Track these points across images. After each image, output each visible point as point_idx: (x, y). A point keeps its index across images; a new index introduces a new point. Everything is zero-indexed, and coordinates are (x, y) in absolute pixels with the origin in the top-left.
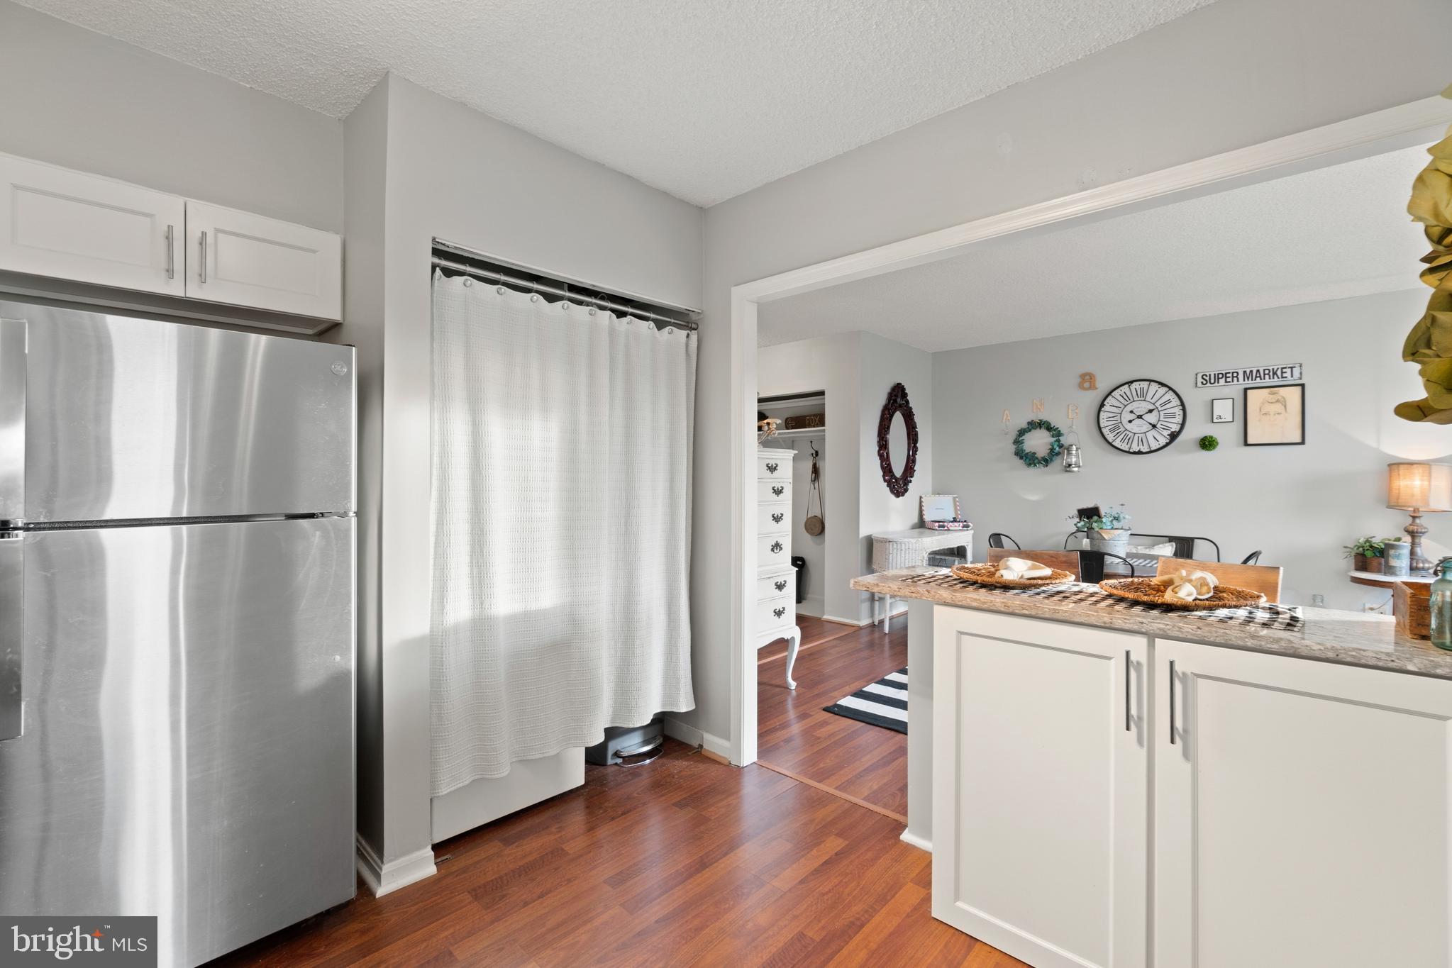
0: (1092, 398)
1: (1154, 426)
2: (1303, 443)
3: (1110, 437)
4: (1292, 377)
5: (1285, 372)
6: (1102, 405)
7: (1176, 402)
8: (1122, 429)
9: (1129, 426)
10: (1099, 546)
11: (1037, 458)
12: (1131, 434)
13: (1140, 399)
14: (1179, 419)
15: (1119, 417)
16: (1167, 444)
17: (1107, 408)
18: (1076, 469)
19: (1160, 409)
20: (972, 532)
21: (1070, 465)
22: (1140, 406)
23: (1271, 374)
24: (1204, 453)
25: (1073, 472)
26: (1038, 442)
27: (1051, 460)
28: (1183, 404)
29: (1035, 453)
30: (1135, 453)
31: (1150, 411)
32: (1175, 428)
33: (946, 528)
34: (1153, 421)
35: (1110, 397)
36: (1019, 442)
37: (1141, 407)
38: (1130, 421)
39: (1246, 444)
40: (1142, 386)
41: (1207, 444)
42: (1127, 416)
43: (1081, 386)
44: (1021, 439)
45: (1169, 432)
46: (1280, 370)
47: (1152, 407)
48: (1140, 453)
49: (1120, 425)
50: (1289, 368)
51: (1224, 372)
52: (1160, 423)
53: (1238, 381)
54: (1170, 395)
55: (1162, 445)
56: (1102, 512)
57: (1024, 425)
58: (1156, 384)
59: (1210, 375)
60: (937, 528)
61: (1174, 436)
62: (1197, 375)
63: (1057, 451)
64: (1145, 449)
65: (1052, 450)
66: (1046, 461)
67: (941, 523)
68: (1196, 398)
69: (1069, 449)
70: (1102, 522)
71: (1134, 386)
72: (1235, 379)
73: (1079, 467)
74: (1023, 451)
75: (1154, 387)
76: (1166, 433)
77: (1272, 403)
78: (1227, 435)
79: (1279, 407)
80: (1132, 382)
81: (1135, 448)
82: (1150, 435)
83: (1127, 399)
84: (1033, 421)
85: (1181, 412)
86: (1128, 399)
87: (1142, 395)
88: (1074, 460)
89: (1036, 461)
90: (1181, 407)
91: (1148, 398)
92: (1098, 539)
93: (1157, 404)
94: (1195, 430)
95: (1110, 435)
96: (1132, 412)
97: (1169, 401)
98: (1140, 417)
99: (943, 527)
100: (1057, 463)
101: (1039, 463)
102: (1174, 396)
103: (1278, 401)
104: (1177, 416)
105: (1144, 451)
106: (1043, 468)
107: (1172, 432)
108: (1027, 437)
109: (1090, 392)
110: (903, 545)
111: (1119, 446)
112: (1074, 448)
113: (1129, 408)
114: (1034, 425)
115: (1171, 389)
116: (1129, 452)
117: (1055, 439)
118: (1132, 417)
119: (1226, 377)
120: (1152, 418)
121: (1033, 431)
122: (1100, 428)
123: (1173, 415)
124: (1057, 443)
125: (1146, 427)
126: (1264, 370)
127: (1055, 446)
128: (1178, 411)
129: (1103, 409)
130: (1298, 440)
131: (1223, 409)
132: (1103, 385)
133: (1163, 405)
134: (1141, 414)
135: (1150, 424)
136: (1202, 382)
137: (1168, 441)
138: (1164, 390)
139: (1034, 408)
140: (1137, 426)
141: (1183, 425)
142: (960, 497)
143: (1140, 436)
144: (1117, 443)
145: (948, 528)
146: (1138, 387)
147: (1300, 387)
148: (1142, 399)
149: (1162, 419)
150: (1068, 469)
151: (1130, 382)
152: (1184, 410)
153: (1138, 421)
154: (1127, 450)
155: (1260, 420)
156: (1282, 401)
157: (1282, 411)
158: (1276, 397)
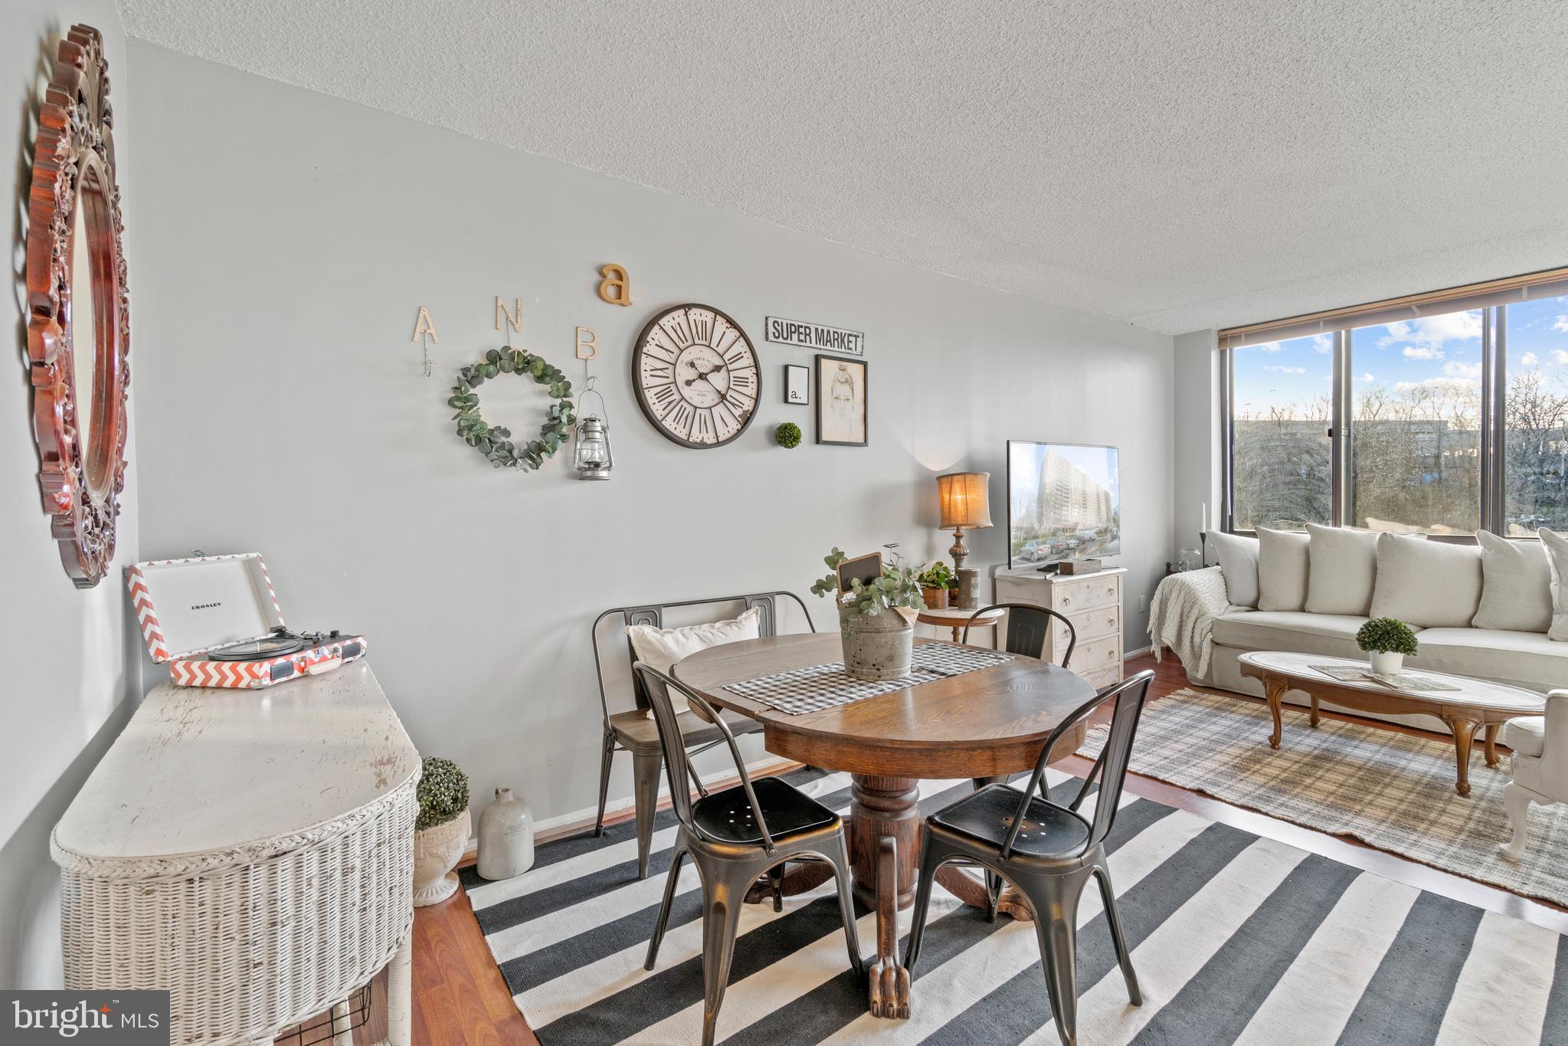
0: (622, 322)
1: (723, 397)
2: (865, 443)
3: (657, 410)
4: (856, 350)
5: (851, 342)
6: (642, 341)
7: (748, 358)
8: (676, 397)
10: (893, 645)
11: (513, 445)
12: (689, 408)
13: (701, 341)
14: (752, 390)
15: (669, 372)
16: (739, 432)
17: (650, 348)
18: (606, 474)
19: (729, 367)
21: (594, 464)
22: (701, 355)
23: (839, 340)
24: (782, 450)
25: (601, 480)
26: (512, 405)
27: (550, 451)
28: (757, 366)
29: (507, 433)
30: (695, 445)
31: (717, 369)
32: (748, 404)
33: (296, 674)
34: (723, 389)
35: (655, 328)
36: (467, 399)
37: (705, 358)
38: (689, 383)
39: (819, 440)
40: (703, 318)
41: (786, 436)
42: (684, 373)
43: (599, 291)
44: (471, 392)
45: (741, 411)
46: (846, 336)
47: (719, 362)
48: (702, 446)
49: (673, 387)
50: (855, 336)
51: (796, 324)
52: (730, 392)
53: (811, 343)
54: (741, 347)
55: (733, 432)
57: (474, 357)
58: (724, 320)
59: (782, 323)
60: (267, 682)
61: (747, 419)
62: (767, 319)
63: (559, 432)
64: (711, 440)
65: (552, 426)
66: (534, 454)
67: (278, 662)
68: (772, 356)
69: (587, 428)
71: (694, 314)
72: (808, 337)
73: (609, 468)
74: (476, 423)
75: (721, 325)
76: (738, 412)
77: (842, 383)
78: (802, 424)
79: (846, 388)
80: (689, 306)
81: (696, 436)
82: (717, 413)
83: (685, 341)
84: (505, 350)
85: (754, 379)
86: (684, 339)
87: (705, 337)
88: (599, 453)
89: (513, 452)
90: (754, 370)
91: (714, 344)
92: (891, 631)
93: (726, 357)
95: (657, 406)
96: (692, 365)
97: (738, 357)
100: (557, 459)
101: (522, 456)
102: (746, 348)
103: (846, 382)
104: (751, 385)
105: (709, 442)
106: (526, 468)
107: (745, 412)
108: (481, 391)
109: (615, 309)
111: (671, 431)
112: (598, 426)
113: (686, 357)
114: (498, 362)
115: (742, 334)
116: (686, 444)
117: (555, 402)
118: (691, 374)
119: (800, 333)
120: (718, 380)
121: (497, 375)
122: (639, 390)
123: (745, 381)
124: (563, 412)
125: (711, 398)
126: (834, 332)
127: (560, 418)
128: (749, 373)
129: (644, 349)
130: (861, 440)
131: (799, 383)
132: (643, 299)
133: (733, 360)
134: (704, 371)
135: (718, 393)
136: (774, 333)
137: (739, 427)
138: (732, 334)
139: (501, 317)
140: (700, 395)
141: (757, 400)
142: (261, 560)
143: (703, 412)
144: (669, 424)
145: (302, 670)
146: (698, 318)
147: (861, 367)
148: (704, 342)
149: (731, 386)
150: (589, 473)
151: (687, 307)
152: (758, 375)
153: (699, 385)
154: (684, 438)
155: (832, 406)
156: (848, 382)
157: (850, 396)
158: (846, 375)
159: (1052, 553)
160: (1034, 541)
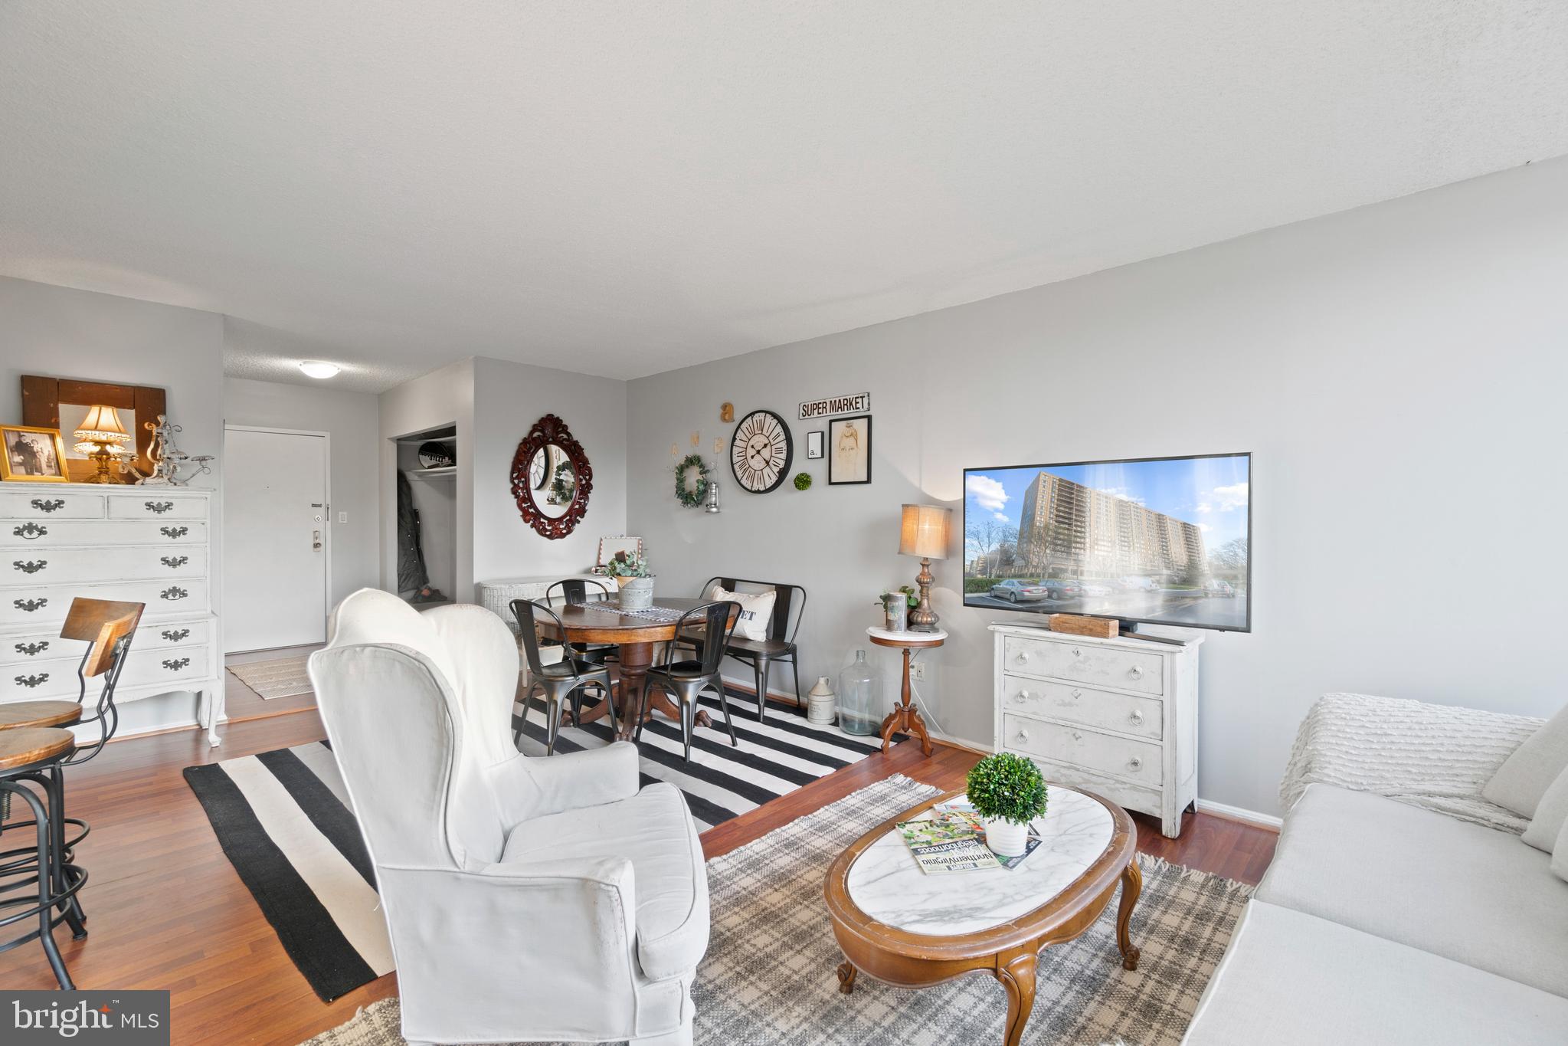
0: (730, 431)
1: (768, 463)
2: (868, 481)
3: (739, 474)
6: (734, 439)
7: (782, 436)
8: (747, 466)
9: (751, 463)
11: (692, 497)
12: (753, 471)
13: (759, 432)
14: (784, 455)
15: (745, 452)
16: (778, 483)
17: (737, 442)
18: (714, 510)
19: (773, 443)
21: (711, 505)
24: (801, 492)
25: (712, 512)
26: (692, 479)
27: (701, 499)
28: (787, 439)
29: (691, 492)
30: (755, 492)
31: (766, 446)
32: (783, 464)
34: (767, 458)
35: (740, 430)
36: (680, 478)
37: (760, 441)
38: (752, 457)
39: (831, 483)
40: (761, 418)
42: (750, 451)
43: (723, 418)
44: (681, 476)
45: (779, 470)
47: (767, 442)
48: (759, 492)
49: (746, 461)
52: (773, 459)
54: (780, 428)
55: (773, 484)
57: (684, 461)
58: (770, 415)
61: (783, 474)
62: (800, 405)
63: (703, 490)
64: (762, 488)
65: (701, 488)
66: (697, 501)
68: (798, 430)
69: (711, 487)
71: (756, 417)
73: (716, 506)
74: (683, 488)
75: (769, 418)
76: (776, 470)
77: (848, 437)
78: (818, 472)
79: (851, 442)
81: (755, 486)
82: (766, 472)
84: (690, 456)
85: (786, 447)
86: (751, 433)
87: (761, 427)
88: (713, 499)
89: (692, 501)
90: (786, 442)
91: (765, 432)
93: (771, 438)
94: (796, 467)
95: (739, 472)
96: (754, 447)
97: (778, 435)
98: (759, 452)
100: (704, 503)
102: (783, 429)
103: (852, 435)
104: (785, 452)
105: (762, 490)
106: (695, 508)
107: (781, 470)
108: (685, 474)
109: (728, 424)
110: (495, 592)
111: (745, 484)
112: (714, 486)
113: (752, 442)
114: (689, 461)
115: (780, 421)
116: (751, 491)
117: (703, 477)
118: (753, 452)
120: (766, 453)
121: (690, 466)
122: (732, 465)
124: (705, 481)
125: (763, 464)
127: (703, 484)
128: (784, 445)
129: (735, 443)
131: (816, 444)
132: (738, 417)
133: (774, 439)
134: (760, 449)
135: (765, 460)
137: (778, 479)
138: (775, 422)
139: (692, 441)
140: (757, 463)
141: (787, 461)
142: (641, 539)
143: (759, 472)
144: (744, 481)
146: (758, 419)
147: (867, 419)
148: (761, 432)
149: (773, 454)
150: (709, 510)
151: (753, 414)
152: (788, 444)
153: (757, 457)
154: (750, 488)
155: (839, 456)
156: (854, 435)
157: (854, 446)
158: (851, 430)
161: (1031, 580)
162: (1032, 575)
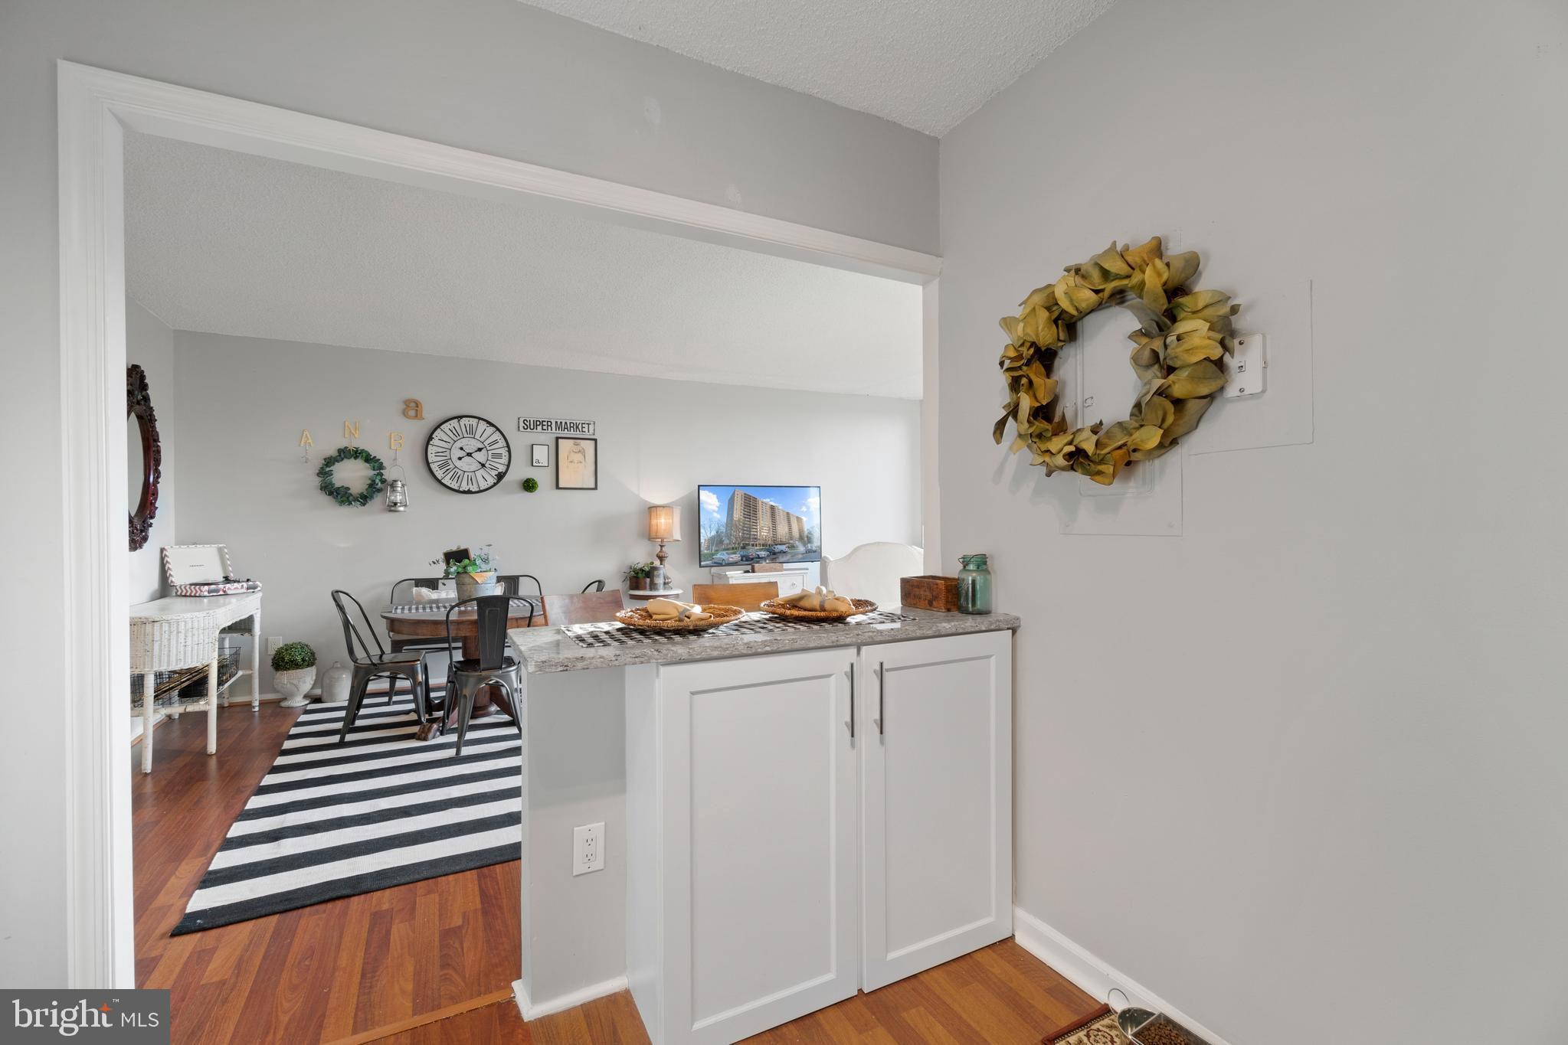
0: (418, 428)
1: (483, 465)
2: (596, 488)
3: (439, 474)
6: (430, 438)
7: (502, 443)
8: (452, 466)
9: (458, 463)
11: (351, 495)
12: (460, 472)
13: (469, 436)
14: (505, 460)
15: (448, 453)
16: (495, 484)
17: (435, 441)
18: (402, 509)
19: (488, 448)
20: (260, 594)
21: (395, 504)
22: (469, 443)
24: (527, 494)
25: (399, 512)
26: (352, 475)
27: (372, 497)
28: (508, 446)
29: (348, 489)
30: (464, 492)
31: (480, 450)
32: (502, 469)
34: (483, 461)
35: (439, 430)
36: (326, 473)
37: (471, 445)
38: (460, 459)
39: (558, 487)
40: (471, 423)
41: (529, 485)
42: (456, 453)
43: (405, 413)
44: (328, 469)
45: (497, 473)
47: (481, 446)
48: (469, 492)
49: (449, 461)
52: (489, 462)
54: (498, 436)
55: (490, 485)
56: (472, 555)
57: (333, 452)
58: (485, 423)
60: (206, 594)
61: (500, 477)
63: (377, 488)
64: (474, 488)
65: (371, 485)
66: (364, 499)
67: (213, 587)
68: (519, 441)
69: (393, 485)
70: (476, 564)
71: (464, 421)
73: (406, 506)
74: (331, 484)
75: (483, 425)
76: (493, 473)
77: (575, 452)
78: (544, 478)
79: (579, 457)
80: (461, 417)
81: (464, 487)
82: (479, 474)
84: (346, 448)
85: (507, 454)
86: (457, 435)
87: (471, 432)
88: (399, 498)
89: (351, 498)
90: (507, 449)
91: (477, 436)
93: (486, 443)
94: (519, 472)
95: (439, 471)
96: (462, 449)
97: (496, 442)
98: (469, 455)
99: (217, 591)
100: (377, 501)
101: (356, 500)
102: (501, 437)
103: (580, 452)
104: (504, 457)
105: (473, 490)
106: (359, 506)
107: (499, 473)
108: (337, 468)
109: (415, 421)
111: (448, 484)
112: (399, 484)
113: (459, 444)
114: (344, 454)
115: (498, 429)
116: (458, 491)
117: (376, 472)
118: (461, 454)
120: (480, 457)
121: (345, 460)
122: (428, 464)
123: (499, 456)
124: (379, 477)
125: (475, 466)
127: (377, 481)
128: (504, 452)
129: (431, 442)
130: (593, 486)
131: (541, 454)
132: (431, 416)
133: (491, 444)
134: (471, 452)
135: (480, 463)
137: (495, 481)
138: (492, 429)
139: (347, 432)
140: (467, 464)
141: (508, 466)
142: (225, 547)
143: (470, 474)
144: (446, 481)
145: (224, 592)
146: (467, 423)
147: (594, 442)
148: (471, 436)
149: (489, 459)
150: (393, 508)
151: (460, 417)
152: (509, 451)
153: (467, 459)
154: (457, 488)
155: (568, 467)
156: (582, 452)
157: (582, 460)
158: (579, 448)
159: (742, 560)
160: (725, 552)
161: (732, 551)
162: (733, 548)
